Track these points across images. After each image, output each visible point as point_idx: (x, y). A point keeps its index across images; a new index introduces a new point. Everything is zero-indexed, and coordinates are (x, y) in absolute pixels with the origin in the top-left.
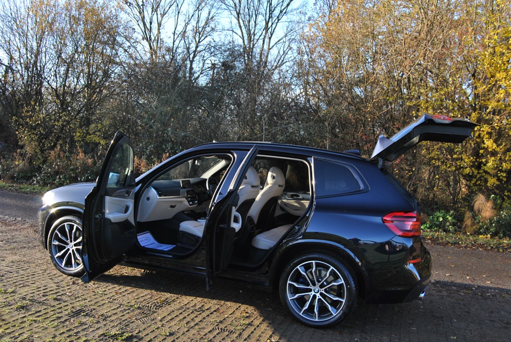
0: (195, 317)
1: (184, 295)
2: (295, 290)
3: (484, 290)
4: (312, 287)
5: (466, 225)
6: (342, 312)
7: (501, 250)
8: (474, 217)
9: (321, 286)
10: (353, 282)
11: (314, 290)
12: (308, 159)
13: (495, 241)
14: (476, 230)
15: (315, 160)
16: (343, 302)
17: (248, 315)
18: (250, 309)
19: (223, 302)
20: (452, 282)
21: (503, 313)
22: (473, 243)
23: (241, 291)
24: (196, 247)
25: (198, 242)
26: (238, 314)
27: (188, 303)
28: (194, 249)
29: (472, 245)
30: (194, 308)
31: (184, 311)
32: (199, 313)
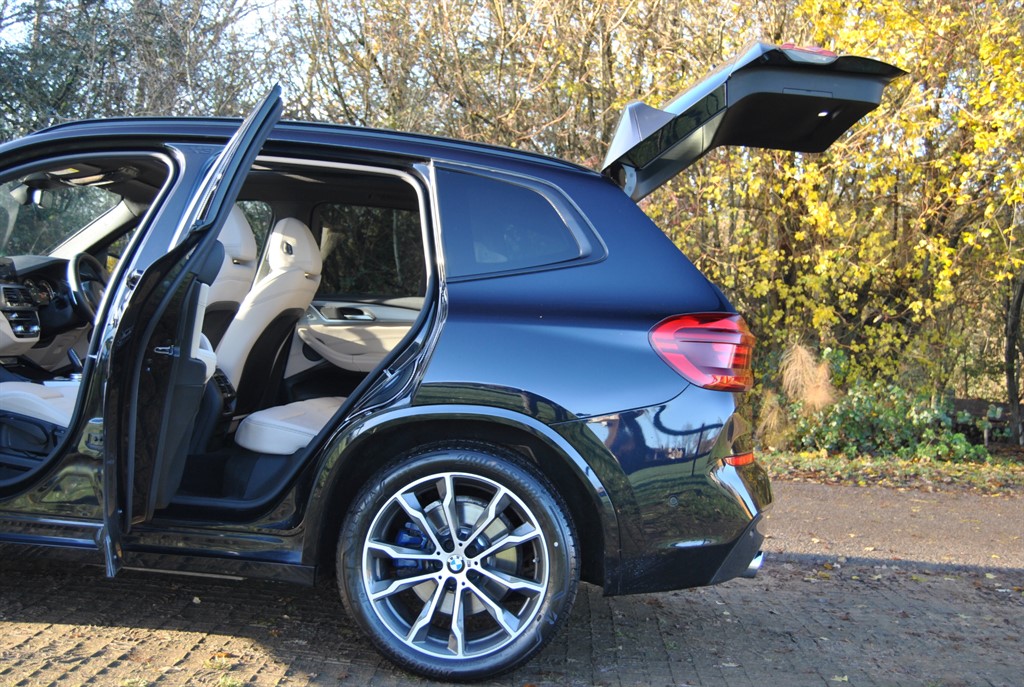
0: (60, 679)
1: (9, 620)
2: (389, 569)
3: (864, 569)
4: (443, 557)
5: (765, 428)
6: (536, 623)
7: (862, 483)
8: (784, 404)
9: (471, 552)
10: (567, 532)
11: (448, 564)
12: (415, 166)
13: (841, 463)
14: (791, 439)
15: (439, 169)
16: (538, 593)
17: (235, 661)
18: (240, 646)
19: (143, 633)
20: (781, 553)
21: (931, 615)
22: (791, 468)
23: (196, 600)
24: (47, 460)
25: (55, 444)
26: (201, 661)
27: (26, 642)
28: (37, 465)
29: (791, 473)
30: (50, 654)
31: (16, 664)
32: (72, 665)
